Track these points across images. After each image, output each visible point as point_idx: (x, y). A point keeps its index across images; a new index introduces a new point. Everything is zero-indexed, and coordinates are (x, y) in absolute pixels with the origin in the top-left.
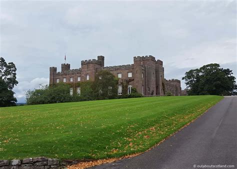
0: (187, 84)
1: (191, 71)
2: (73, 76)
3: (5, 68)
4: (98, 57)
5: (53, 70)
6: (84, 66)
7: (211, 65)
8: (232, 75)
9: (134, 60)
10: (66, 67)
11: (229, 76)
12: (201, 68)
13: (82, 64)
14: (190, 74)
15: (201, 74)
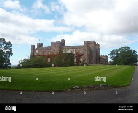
0: (111, 58)
1: (114, 51)
2: (45, 51)
3: (5, 45)
4: (62, 40)
5: (33, 47)
6: (53, 45)
7: (125, 47)
8: (136, 54)
9: (84, 43)
10: (40, 45)
11: (135, 54)
12: (119, 49)
13: (52, 44)
14: (113, 52)
15: (119, 52)
